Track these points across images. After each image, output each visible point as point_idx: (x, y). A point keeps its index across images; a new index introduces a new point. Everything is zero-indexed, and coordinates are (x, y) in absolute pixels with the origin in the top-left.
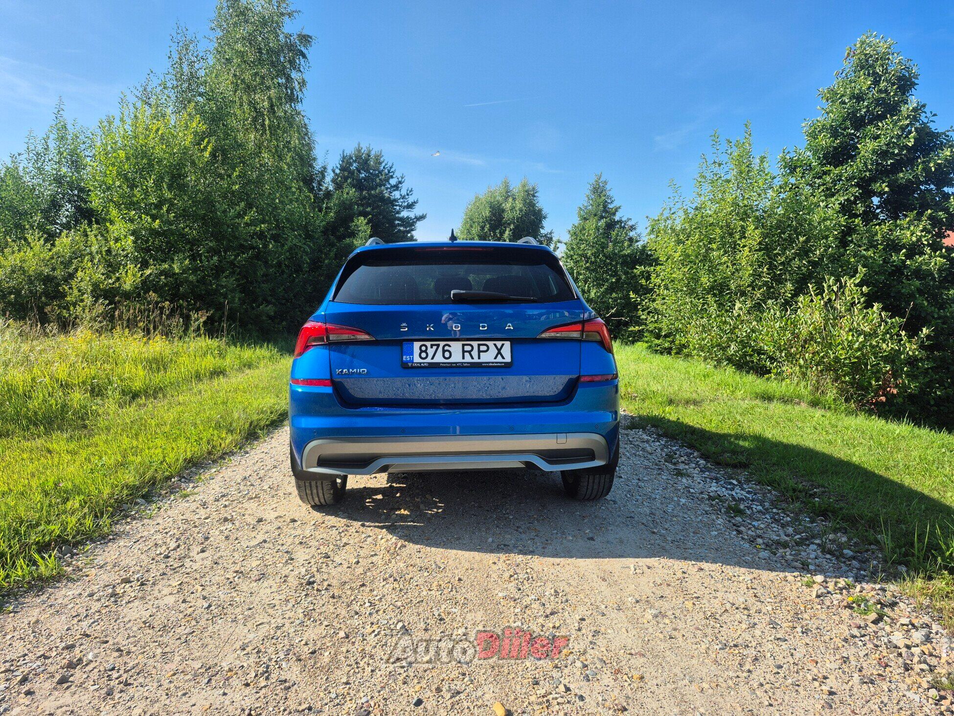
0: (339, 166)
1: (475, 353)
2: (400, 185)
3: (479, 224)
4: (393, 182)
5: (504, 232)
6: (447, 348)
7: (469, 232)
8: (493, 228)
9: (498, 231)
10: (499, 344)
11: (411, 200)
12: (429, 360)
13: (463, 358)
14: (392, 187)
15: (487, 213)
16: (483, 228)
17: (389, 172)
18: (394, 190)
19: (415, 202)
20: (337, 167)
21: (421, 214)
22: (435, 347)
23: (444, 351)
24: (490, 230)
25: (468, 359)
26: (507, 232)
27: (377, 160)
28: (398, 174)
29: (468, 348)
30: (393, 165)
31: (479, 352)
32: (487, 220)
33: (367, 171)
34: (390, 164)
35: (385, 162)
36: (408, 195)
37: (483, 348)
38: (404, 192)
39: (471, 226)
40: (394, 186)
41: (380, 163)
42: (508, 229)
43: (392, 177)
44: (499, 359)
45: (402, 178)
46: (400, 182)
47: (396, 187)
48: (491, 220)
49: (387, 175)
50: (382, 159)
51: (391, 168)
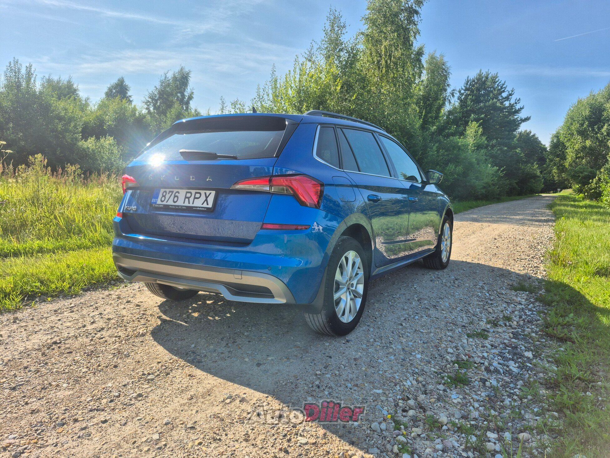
0: (464, 88)
1: (191, 199)
2: (510, 97)
3: (578, 122)
4: (504, 95)
5: (602, 127)
6: (177, 194)
7: (569, 128)
8: (592, 124)
9: (596, 127)
10: (208, 192)
11: (518, 107)
12: (165, 203)
13: (184, 203)
14: (503, 98)
15: (587, 113)
16: (582, 125)
17: (502, 88)
18: (505, 101)
19: (521, 108)
20: (462, 89)
21: (526, 117)
22: (171, 193)
23: (175, 196)
24: (588, 126)
25: (186, 204)
26: (605, 127)
27: (493, 80)
28: (509, 89)
29: (189, 195)
30: (505, 82)
31: (195, 198)
32: (586, 118)
33: (485, 89)
34: (503, 82)
35: (500, 81)
36: (516, 103)
37: (198, 195)
38: (512, 101)
39: (572, 124)
40: (506, 98)
41: (495, 82)
42: (606, 125)
43: (504, 91)
44: (205, 205)
45: (512, 91)
46: (511, 95)
47: (507, 98)
48: (590, 118)
49: (499, 90)
50: (497, 79)
51: (503, 85)
